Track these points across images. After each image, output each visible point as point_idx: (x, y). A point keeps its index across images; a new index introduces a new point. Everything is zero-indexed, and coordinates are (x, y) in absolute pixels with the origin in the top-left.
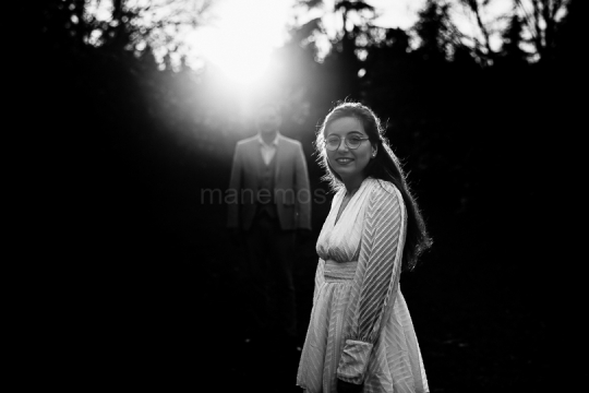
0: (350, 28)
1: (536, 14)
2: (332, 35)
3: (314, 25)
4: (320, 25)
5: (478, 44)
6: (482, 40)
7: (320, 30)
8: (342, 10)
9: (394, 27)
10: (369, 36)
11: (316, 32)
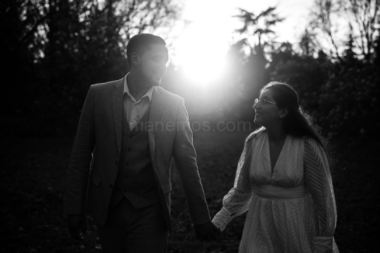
0: (262, 43)
1: (362, 36)
2: (253, 46)
3: (243, 42)
4: (246, 42)
5: (331, 52)
6: (334, 50)
7: (246, 44)
8: (258, 33)
9: (286, 42)
10: (273, 47)
11: (244, 45)
